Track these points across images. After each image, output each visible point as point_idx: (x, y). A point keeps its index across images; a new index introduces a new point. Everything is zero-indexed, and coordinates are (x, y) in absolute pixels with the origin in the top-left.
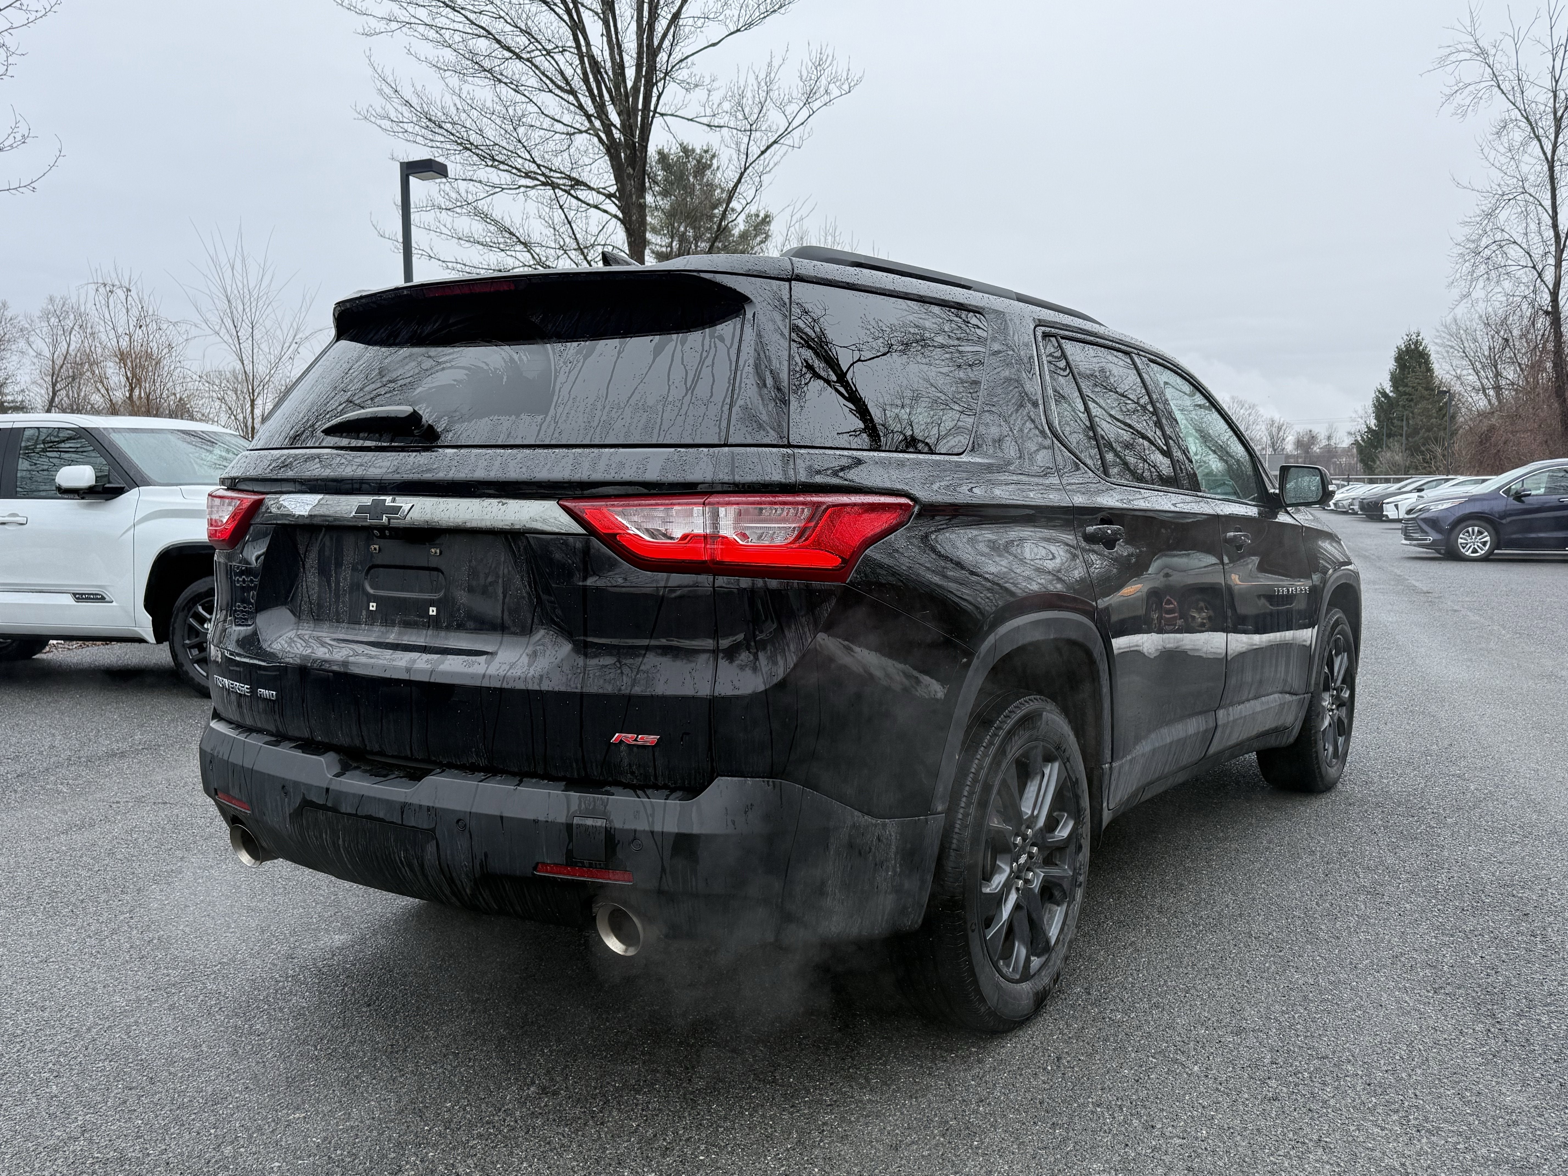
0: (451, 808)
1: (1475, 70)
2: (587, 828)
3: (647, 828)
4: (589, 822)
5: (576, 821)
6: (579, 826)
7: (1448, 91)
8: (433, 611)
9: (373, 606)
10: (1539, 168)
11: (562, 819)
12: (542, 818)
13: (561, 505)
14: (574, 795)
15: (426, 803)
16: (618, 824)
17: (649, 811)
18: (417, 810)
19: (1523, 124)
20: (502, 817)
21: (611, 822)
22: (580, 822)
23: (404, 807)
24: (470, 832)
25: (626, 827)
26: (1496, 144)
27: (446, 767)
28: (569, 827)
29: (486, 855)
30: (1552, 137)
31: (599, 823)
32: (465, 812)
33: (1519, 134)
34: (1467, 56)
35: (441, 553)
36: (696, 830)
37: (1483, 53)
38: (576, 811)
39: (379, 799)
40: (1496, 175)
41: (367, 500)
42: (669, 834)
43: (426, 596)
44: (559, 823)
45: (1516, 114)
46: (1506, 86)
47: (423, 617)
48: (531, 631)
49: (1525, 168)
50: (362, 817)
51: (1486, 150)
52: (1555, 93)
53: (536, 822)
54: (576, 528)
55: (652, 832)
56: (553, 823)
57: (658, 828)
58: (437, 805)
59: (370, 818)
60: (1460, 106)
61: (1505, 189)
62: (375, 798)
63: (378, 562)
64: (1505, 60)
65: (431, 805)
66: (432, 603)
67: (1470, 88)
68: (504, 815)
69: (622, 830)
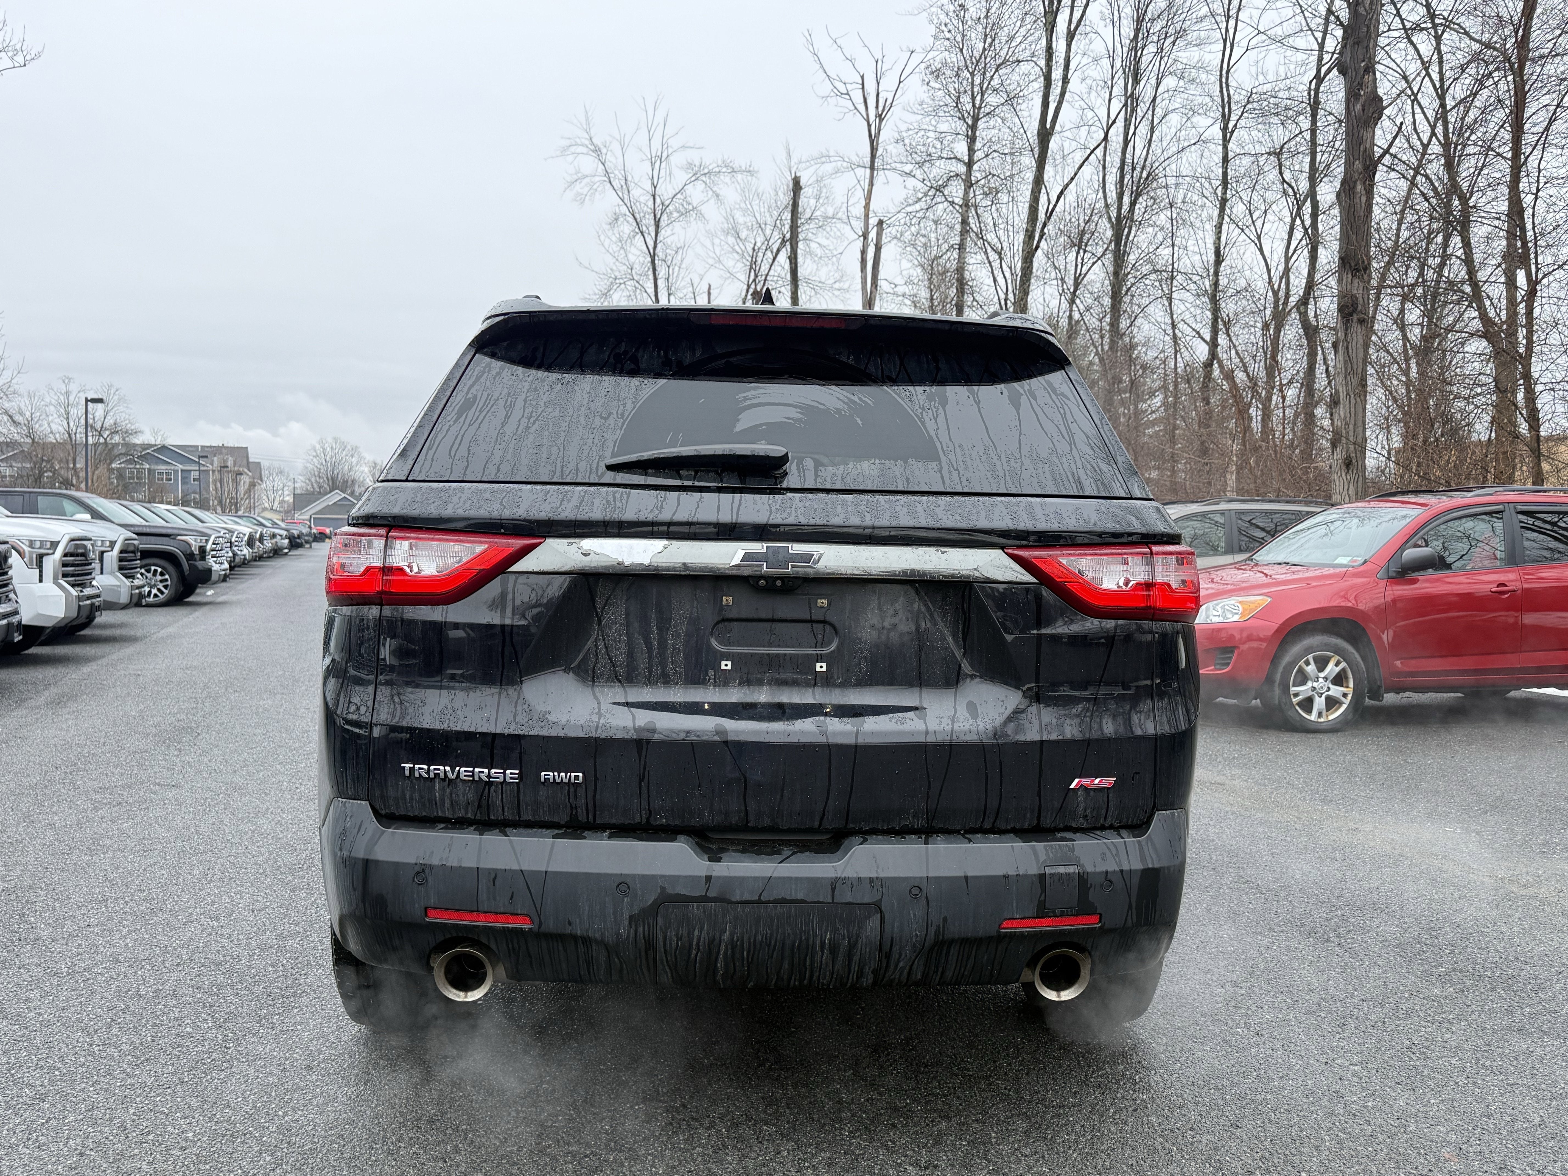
0: (902, 875)
1: (589, 164)
2: (1060, 876)
3: (1117, 869)
4: (1062, 870)
5: (1048, 870)
6: (1052, 875)
7: (569, 179)
8: (821, 667)
9: (726, 665)
10: (641, 259)
11: (1034, 870)
12: (1012, 872)
13: (1007, 554)
14: (1040, 846)
15: (865, 874)
16: (1090, 869)
17: (1114, 852)
18: (855, 883)
19: (631, 219)
20: (966, 878)
21: (1083, 866)
22: (1053, 871)
23: (834, 884)
24: (927, 898)
25: (1098, 870)
26: (610, 233)
27: (867, 833)
28: (1042, 877)
29: (945, 920)
30: (653, 234)
31: (1072, 869)
32: (921, 878)
33: (627, 227)
34: (585, 150)
35: (829, 604)
36: (1156, 866)
37: (597, 151)
38: (1045, 861)
39: (797, 878)
40: (610, 260)
41: (758, 547)
42: (1136, 871)
43: (811, 651)
44: (1031, 875)
45: (624, 209)
46: (616, 184)
47: (806, 674)
48: (957, 682)
49: (632, 258)
50: (768, 902)
51: (602, 237)
52: (654, 196)
53: (1006, 877)
54: (1027, 577)
55: (1122, 871)
56: (1025, 876)
57: (1126, 867)
58: (882, 875)
59: (783, 901)
60: (579, 194)
61: (617, 274)
62: (790, 878)
63: (733, 614)
64: (613, 160)
65: (874, 875)
66: (820, 658)
67: (587, 180)
68: (969, 874)
69: (1095, 873)
